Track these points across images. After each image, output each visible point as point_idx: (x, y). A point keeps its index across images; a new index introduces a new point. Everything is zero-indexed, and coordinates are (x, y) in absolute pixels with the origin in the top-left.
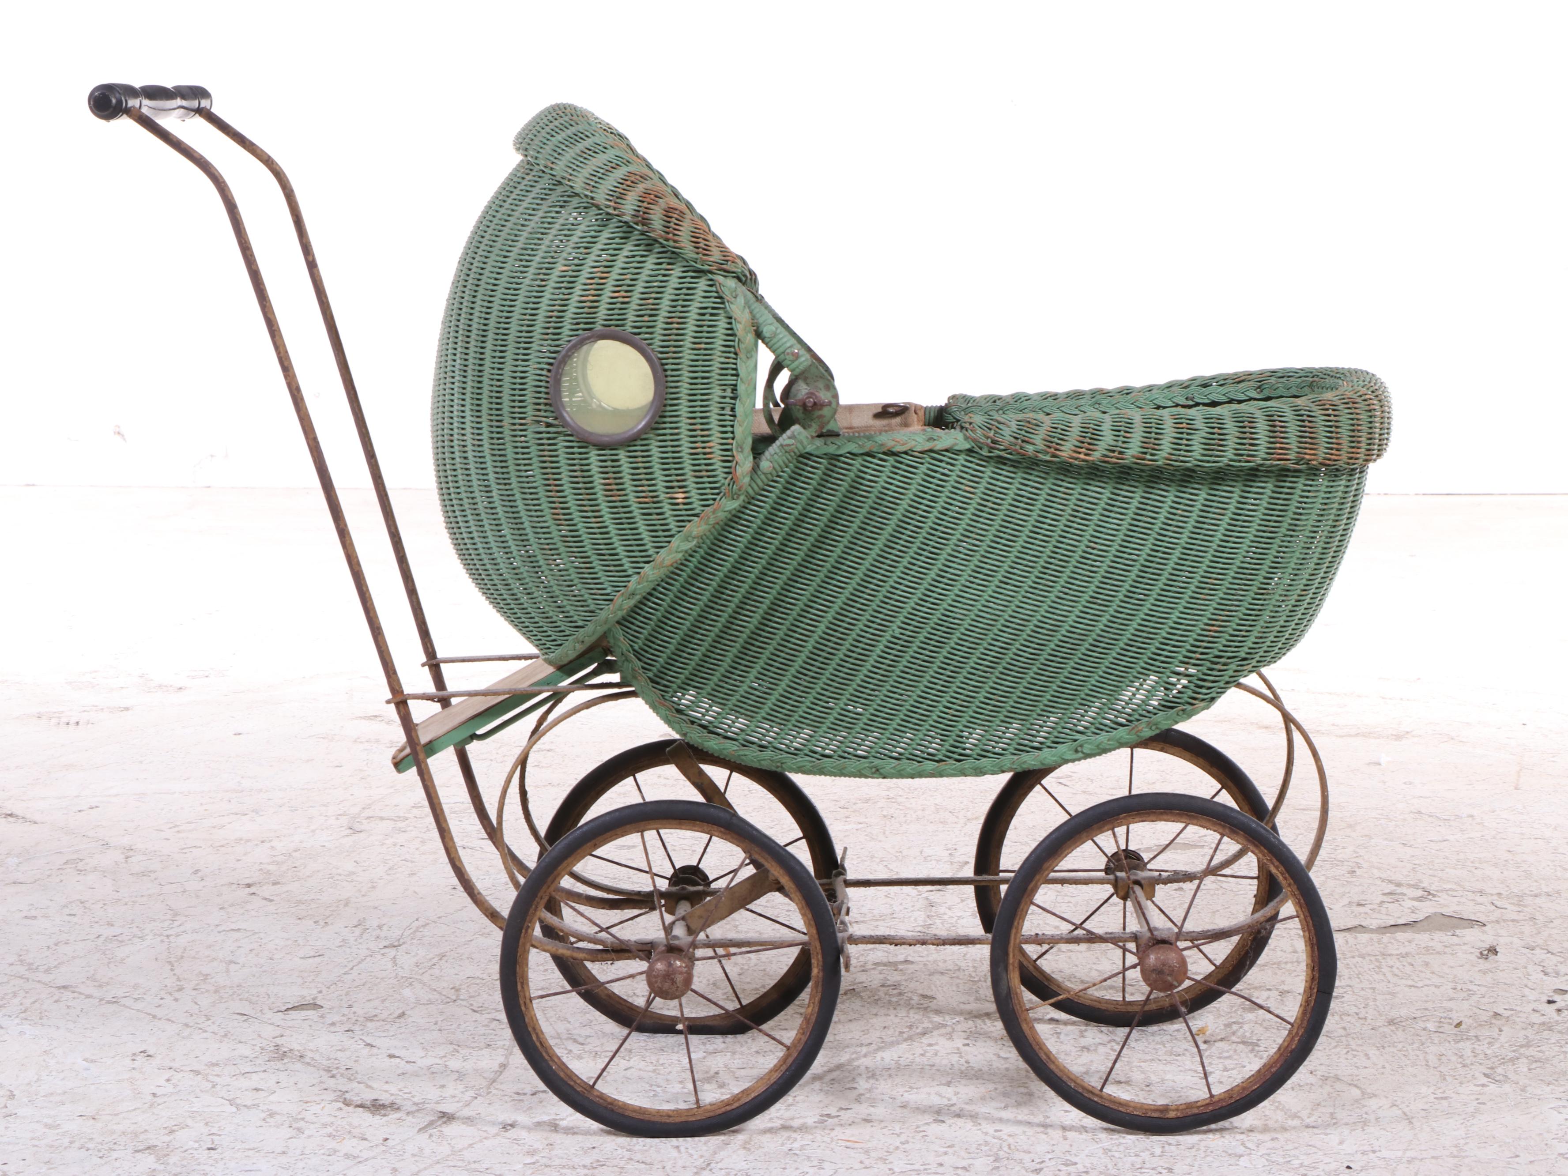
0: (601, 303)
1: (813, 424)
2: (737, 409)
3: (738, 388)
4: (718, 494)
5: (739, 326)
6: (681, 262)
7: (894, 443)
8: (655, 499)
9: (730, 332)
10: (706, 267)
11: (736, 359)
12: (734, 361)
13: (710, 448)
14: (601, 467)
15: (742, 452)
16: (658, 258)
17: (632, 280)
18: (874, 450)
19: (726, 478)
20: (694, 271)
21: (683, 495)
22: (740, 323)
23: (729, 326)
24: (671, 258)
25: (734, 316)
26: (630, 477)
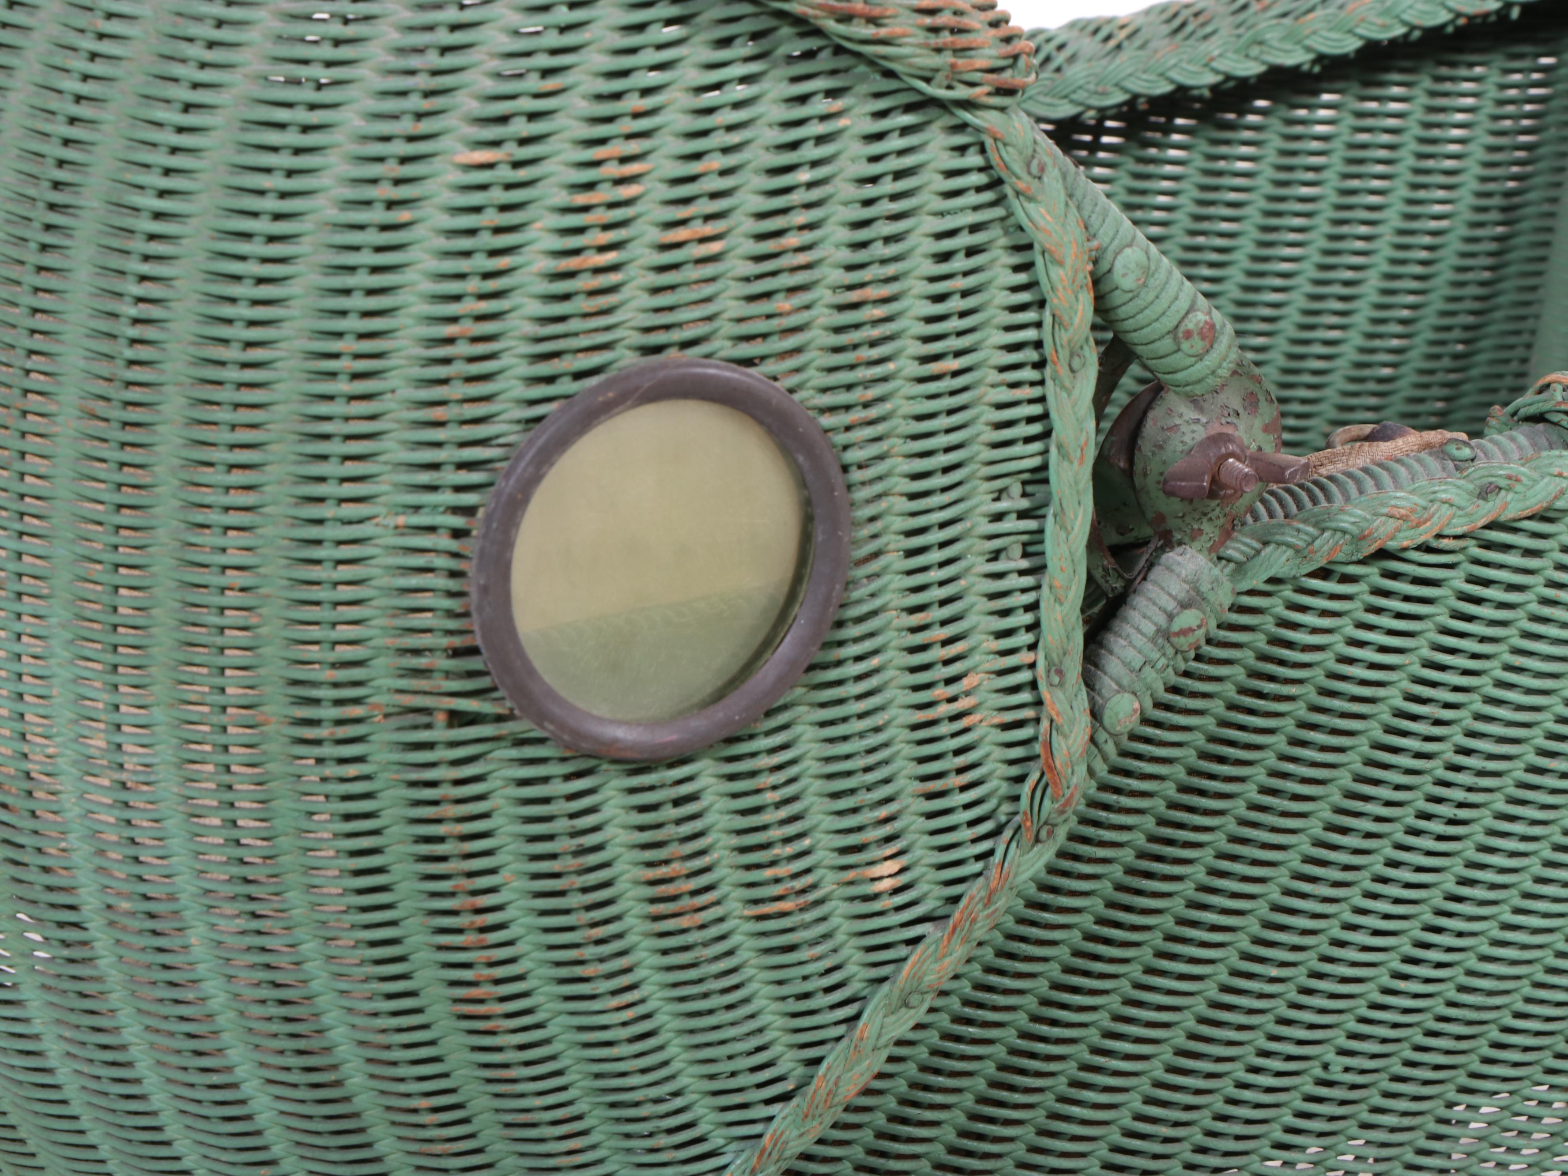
0: (632, 270)
1: (1206, 527)
2: (1049, 546)
3: (1052, 474)
4: (995, 833)
5: (1056, 273)
6: (863, 78)
7: (1392, 524)
8: (812, 897)
9: (1024, 297)
10: (961, 92)
11: (1042, 383)
12: (1036, 392)
13: (967, 694)
14: (642, 828)
15: (1061, 684)
16: (795, 80)
17: (724, 173)
18: (1341, 557)
19: (1020, 779)
20: (909, 108)
21: (892, 866)
22: (1060, 263)
23: (1022, 278)
24: (834, 72)
25: (1039, 239)
26: (736, 841)
